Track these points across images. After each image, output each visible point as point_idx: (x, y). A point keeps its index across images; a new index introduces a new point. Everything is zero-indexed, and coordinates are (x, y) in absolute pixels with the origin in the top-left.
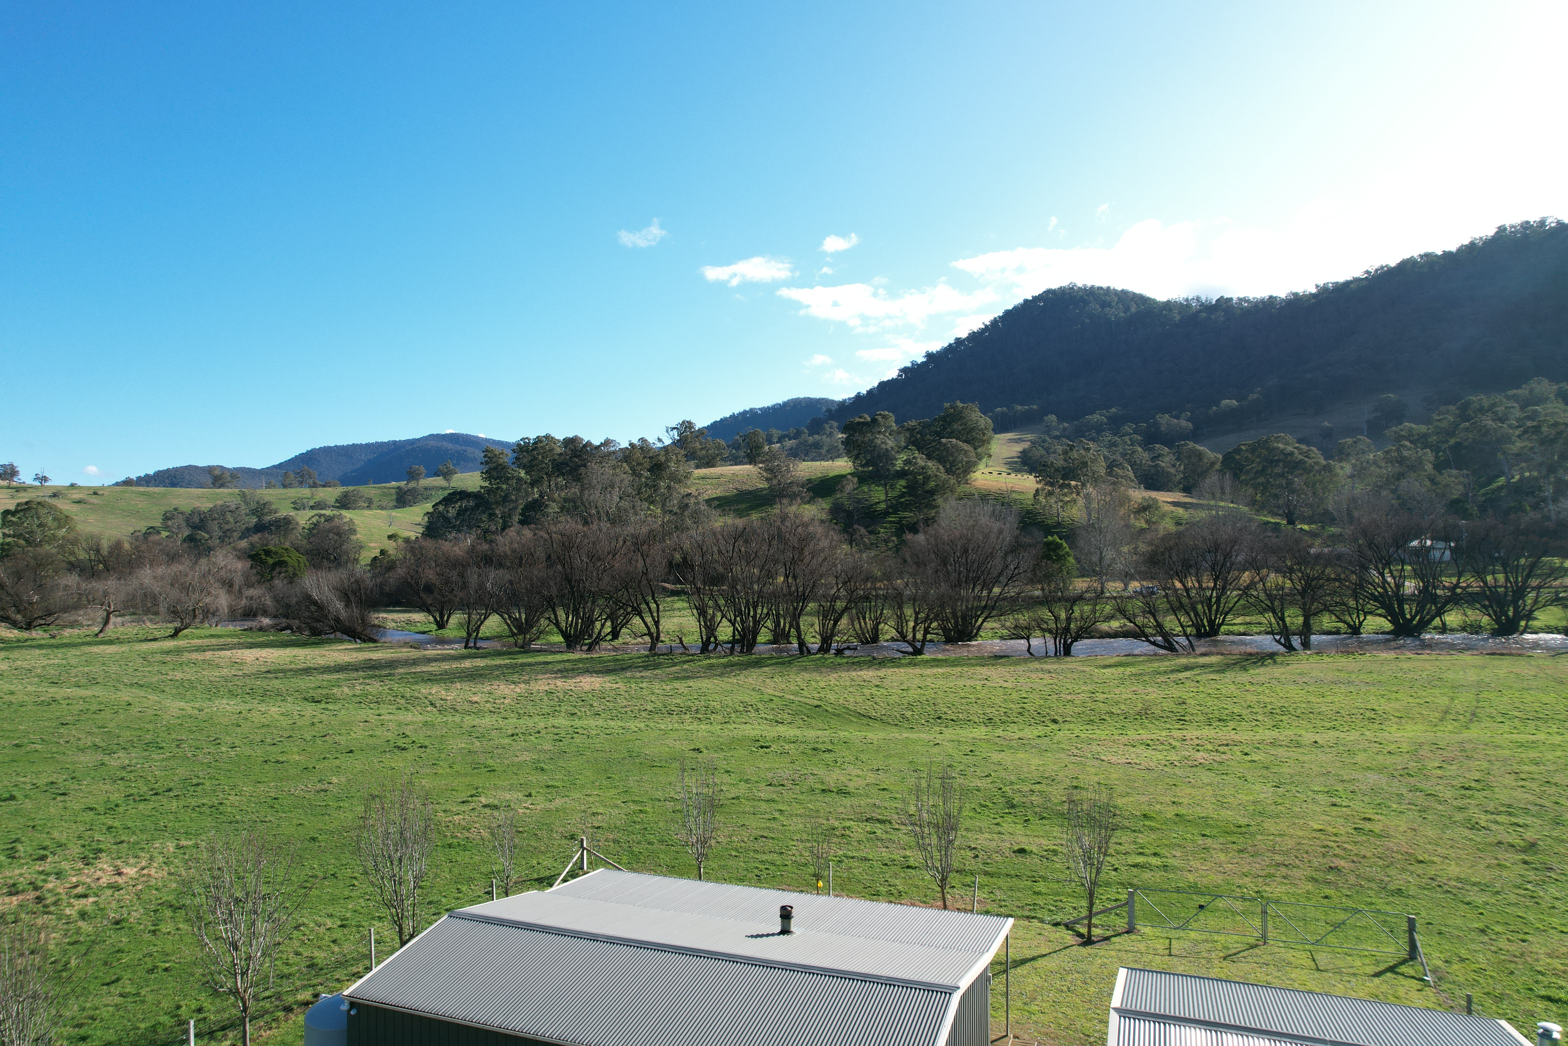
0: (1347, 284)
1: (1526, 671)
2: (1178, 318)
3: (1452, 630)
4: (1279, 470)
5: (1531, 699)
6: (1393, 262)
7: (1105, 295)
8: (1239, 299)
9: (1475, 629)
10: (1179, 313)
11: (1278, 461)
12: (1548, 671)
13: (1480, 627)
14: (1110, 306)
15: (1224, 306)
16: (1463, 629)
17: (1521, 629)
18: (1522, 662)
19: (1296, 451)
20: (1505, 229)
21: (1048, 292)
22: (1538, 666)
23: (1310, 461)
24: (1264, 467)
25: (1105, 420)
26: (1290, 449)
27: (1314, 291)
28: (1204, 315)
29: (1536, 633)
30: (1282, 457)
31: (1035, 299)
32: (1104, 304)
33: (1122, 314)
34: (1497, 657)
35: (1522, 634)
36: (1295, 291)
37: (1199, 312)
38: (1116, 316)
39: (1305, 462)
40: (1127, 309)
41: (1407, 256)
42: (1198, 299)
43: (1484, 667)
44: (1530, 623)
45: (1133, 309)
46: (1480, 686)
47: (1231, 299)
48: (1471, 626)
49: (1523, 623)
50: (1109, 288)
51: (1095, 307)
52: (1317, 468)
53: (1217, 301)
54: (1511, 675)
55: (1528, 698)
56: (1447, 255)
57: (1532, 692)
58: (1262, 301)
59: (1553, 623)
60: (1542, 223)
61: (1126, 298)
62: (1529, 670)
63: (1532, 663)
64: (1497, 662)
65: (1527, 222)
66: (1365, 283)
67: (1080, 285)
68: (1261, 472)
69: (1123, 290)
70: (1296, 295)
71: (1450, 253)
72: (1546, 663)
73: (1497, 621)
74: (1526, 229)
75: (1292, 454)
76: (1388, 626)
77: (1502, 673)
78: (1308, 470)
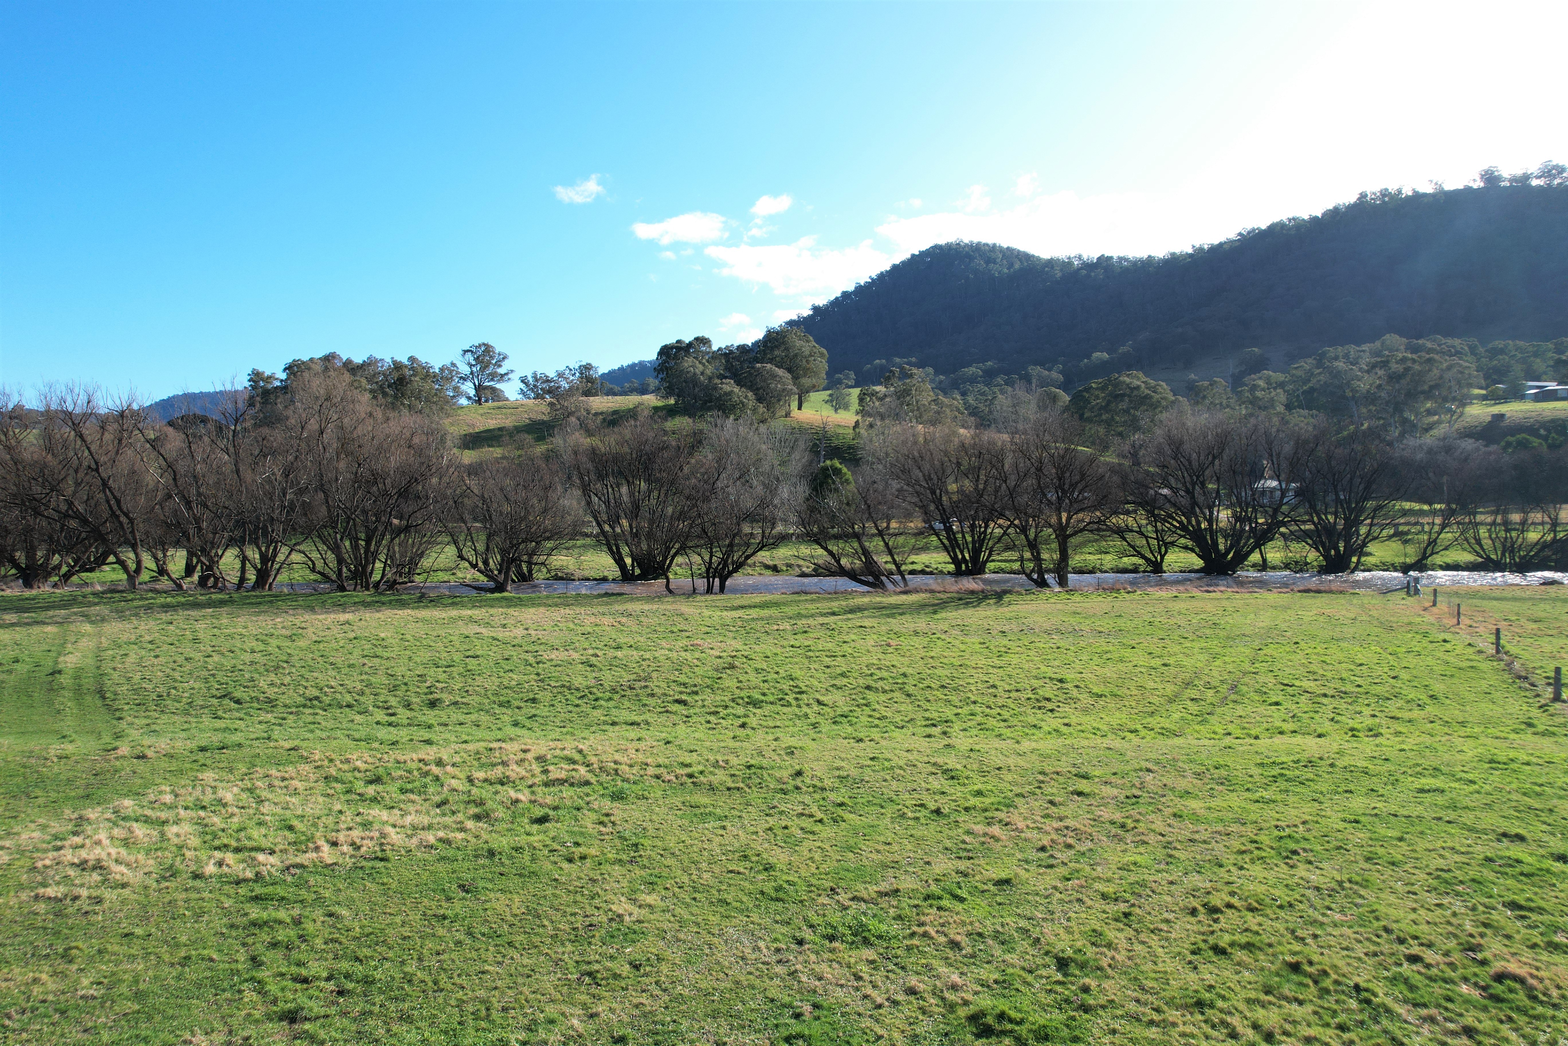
0: (1221, 245)
1: (1344, 612)
2: (1059, 275)
3: (1274, 568)
4: (1123, 405)
5: (1340, 656)
6: (1263, 224)
7: (990, 251)
8: (1119, 258)
9: (1299, 566)
10: (1061, 270)
11: (1123, 395)
12: (1374, 613)
13: (1307, 564)
14: (995, 263)
15: (1105, 264)
16: (1287, 566)
17: (1353, 565)
18: (1342, 600)
19: (1143, 385)
20: (1366, 195)
21: (936, 247)
22: (1362, 606)
23: (1157, 397)
24: (1108, 404)
25: (981, 373)
26: (1136, 383)
27: (1190, 251)
28: (1084, 272)
29: (1369, 570)
30: (1128, 391)
31: (922, 253)
32: (989, 261)
33: (1006, 271)
34: (1312, 594)
35: (1353, 572)
36: (1172, 251)
37: (1079, 269)
38: (999, 273)
39: (1151, 397)
40: (1011, 265)
41: (1276, 220)
42: (1080, 257)
43: (1286, 608)
44: (1363, 559)
45: (1017, 266)
46: (1271, 635)
47: (1111, 258)
48: (1296, 562)
49: (1354, 559)
50: (994, 245)
51: (980, 263)
52: (1164, 403)
53: (1099, 259)
54: (1321, 619)
55: (1335, 653)
56: (1314, 220)
57: (1344, 645)
58: (1141, 261)
59: (1389, 558)
60: (1400, 192)
61: (1011, 255)
62: (1348, 610)
63: (1355, 601)
64: (1308, 600)
65: (1386, 190)
66: (1238, 244)
67: (966, 241)
68: (1106, 408)
69: (1008, 248)
70: (1173, 254)
71: (1316, 218)
72: (1373, 601)
73: (1326, 557)
74: (1384, 195)
75: (1138, 388)
76: (1199, 563)
77: (1308, 616)
78: (1154, 406)
